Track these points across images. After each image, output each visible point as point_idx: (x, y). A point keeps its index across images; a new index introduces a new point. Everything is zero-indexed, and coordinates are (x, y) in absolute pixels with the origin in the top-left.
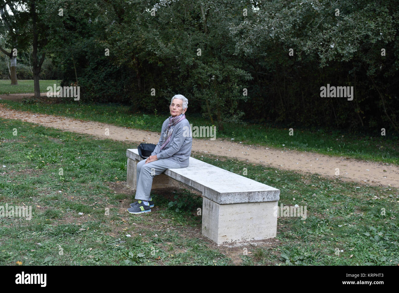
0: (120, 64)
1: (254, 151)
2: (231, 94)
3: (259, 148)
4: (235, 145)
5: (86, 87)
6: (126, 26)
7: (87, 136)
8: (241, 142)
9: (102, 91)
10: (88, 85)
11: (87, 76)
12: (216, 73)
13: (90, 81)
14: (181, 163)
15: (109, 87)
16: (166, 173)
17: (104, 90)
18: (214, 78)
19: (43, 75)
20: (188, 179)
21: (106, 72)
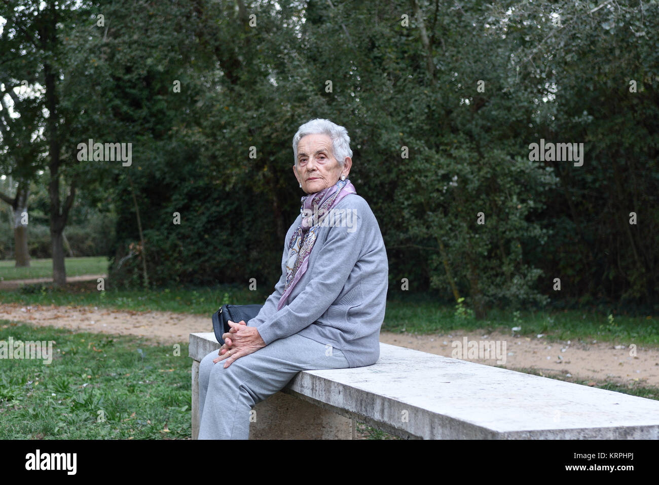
0: (234, 179)
1: (582, 354)
2: (504, 223)
3: (595, 346)
4: (525, 343)
5: (163, 250)
6: (243, 91)
7: (131, 339)
8: (539, 336)
9: (200, 257)
10: (167, 246)
11: (166, 226)
12: (461, 170)
13: (173, 236)
14: (348, 347)
15: (215, 248)
16: (297, 388)
17: (204, 254)
18: (457, 181)
19: (90, 247)
20: (367, 393)
21: (208, 214)
